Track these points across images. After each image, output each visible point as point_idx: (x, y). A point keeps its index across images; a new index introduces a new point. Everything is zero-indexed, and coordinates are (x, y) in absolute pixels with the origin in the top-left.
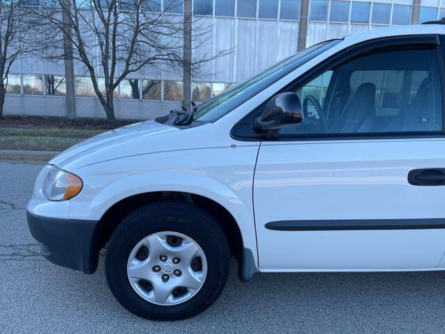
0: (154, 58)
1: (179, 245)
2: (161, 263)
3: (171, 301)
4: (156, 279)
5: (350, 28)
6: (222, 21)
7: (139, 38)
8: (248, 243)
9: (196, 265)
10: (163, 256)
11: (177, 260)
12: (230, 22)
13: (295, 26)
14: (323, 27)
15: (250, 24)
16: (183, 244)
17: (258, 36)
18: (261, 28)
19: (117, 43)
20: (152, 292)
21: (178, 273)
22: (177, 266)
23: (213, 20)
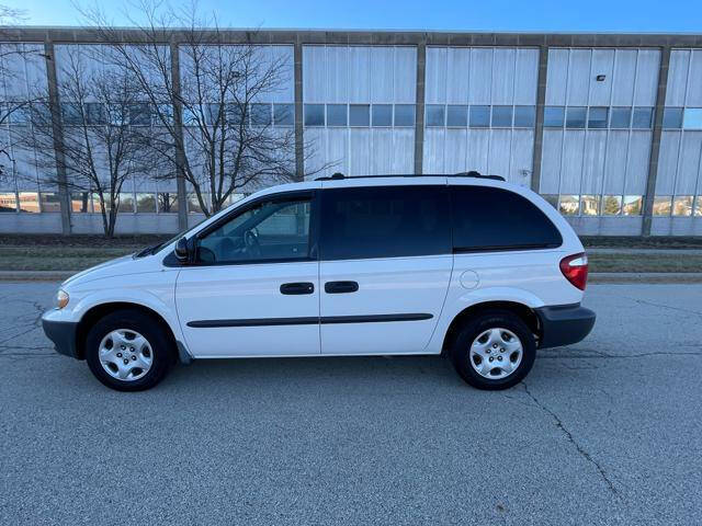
0: (260, 173)
1: (133, 338)
4: (119, 362)
5: (469, 132)
6: (335, 131)
7: (244, 153)
8: (178, 337)
9: (146, 352)
10: (123, 346)
11: (133, 349)
12: (343, 132)
13: (411, 133)
14: (441, 132)
15: (363, 132)
16: (136, 338)
17: (372, 145)
18: (375, 137)
19: (225, 159)
20: (118, 372)
21: (134, 358)
22: (133, 354)
23: (326, 130)
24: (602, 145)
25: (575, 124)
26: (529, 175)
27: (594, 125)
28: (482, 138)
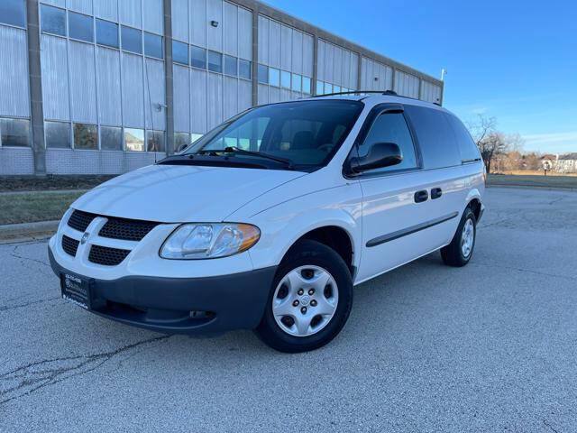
1: (312, 276)
2: (299, 298)
3: (312, 331)
4: (296, 312)
10: (300, 290)
11: (312, 290)
13: (22, 36)
16: (316, 275)
20: (294, 325)
21: (314, 303)
22: (312, 297)
24: (219, 88)
25: (199, 64)
26: (163, 109)
27: (213, 68)
28: (112, 59)
